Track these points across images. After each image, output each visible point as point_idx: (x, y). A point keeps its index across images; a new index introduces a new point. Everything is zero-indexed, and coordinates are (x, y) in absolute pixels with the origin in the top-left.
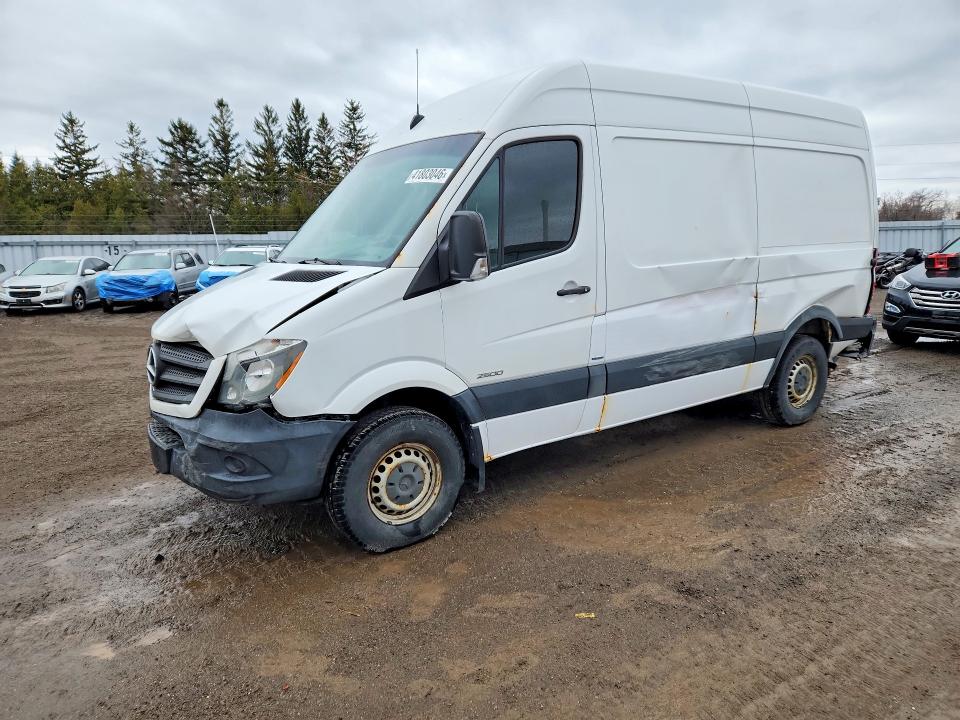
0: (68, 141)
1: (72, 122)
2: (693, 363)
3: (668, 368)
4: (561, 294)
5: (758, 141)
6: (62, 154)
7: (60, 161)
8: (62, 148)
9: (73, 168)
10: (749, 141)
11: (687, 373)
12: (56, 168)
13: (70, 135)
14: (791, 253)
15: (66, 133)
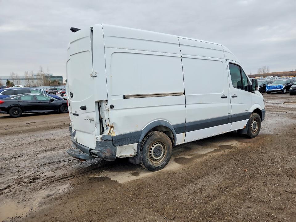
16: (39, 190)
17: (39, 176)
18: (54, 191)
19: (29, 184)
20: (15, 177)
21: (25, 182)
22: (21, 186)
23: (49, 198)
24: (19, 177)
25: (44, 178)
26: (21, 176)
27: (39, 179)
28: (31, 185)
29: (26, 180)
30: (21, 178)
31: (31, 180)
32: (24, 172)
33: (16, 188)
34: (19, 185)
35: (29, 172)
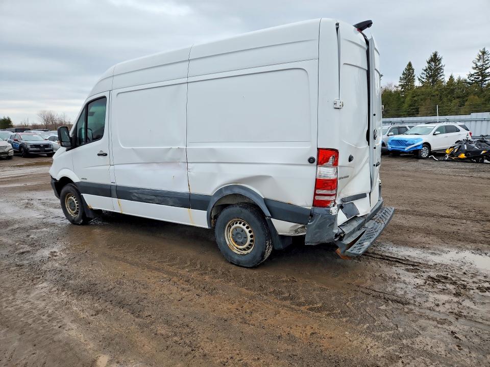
0: (479, 64)
1: (484, 53)
2: (153, 197)
3: (141, 196)
4: (99, 155)
5: (190, 79)
6: (473, 72)
7: (471, 75)
8: (474, 68)
9: (478, 78)
10: (185, 80)
11: (151, 201)
12: (468, 79)
13: (481, 61)
14: (212, 147)
15: (479, 60)
16: (439, 264)
17: (426, 282)
18: (425, 255)
19: (449, 276)
20: (468, 305)
21: (454, 283)
22: (463, 281)
23: (435, 252)
24: (460, 299)
25: (422, 274)
26: (455, 299)
27: (429, 277)
28: (447, 274)
29: (451, 287)
30: (457, 295)
31: (443, 283)
32: (447, 306)
33: (471, 281)
34: (465, 283)
35: (437, 302)
